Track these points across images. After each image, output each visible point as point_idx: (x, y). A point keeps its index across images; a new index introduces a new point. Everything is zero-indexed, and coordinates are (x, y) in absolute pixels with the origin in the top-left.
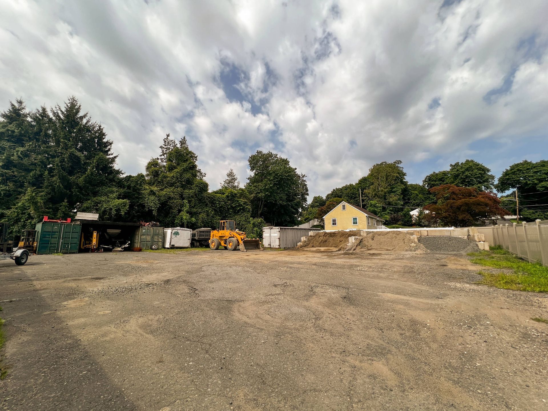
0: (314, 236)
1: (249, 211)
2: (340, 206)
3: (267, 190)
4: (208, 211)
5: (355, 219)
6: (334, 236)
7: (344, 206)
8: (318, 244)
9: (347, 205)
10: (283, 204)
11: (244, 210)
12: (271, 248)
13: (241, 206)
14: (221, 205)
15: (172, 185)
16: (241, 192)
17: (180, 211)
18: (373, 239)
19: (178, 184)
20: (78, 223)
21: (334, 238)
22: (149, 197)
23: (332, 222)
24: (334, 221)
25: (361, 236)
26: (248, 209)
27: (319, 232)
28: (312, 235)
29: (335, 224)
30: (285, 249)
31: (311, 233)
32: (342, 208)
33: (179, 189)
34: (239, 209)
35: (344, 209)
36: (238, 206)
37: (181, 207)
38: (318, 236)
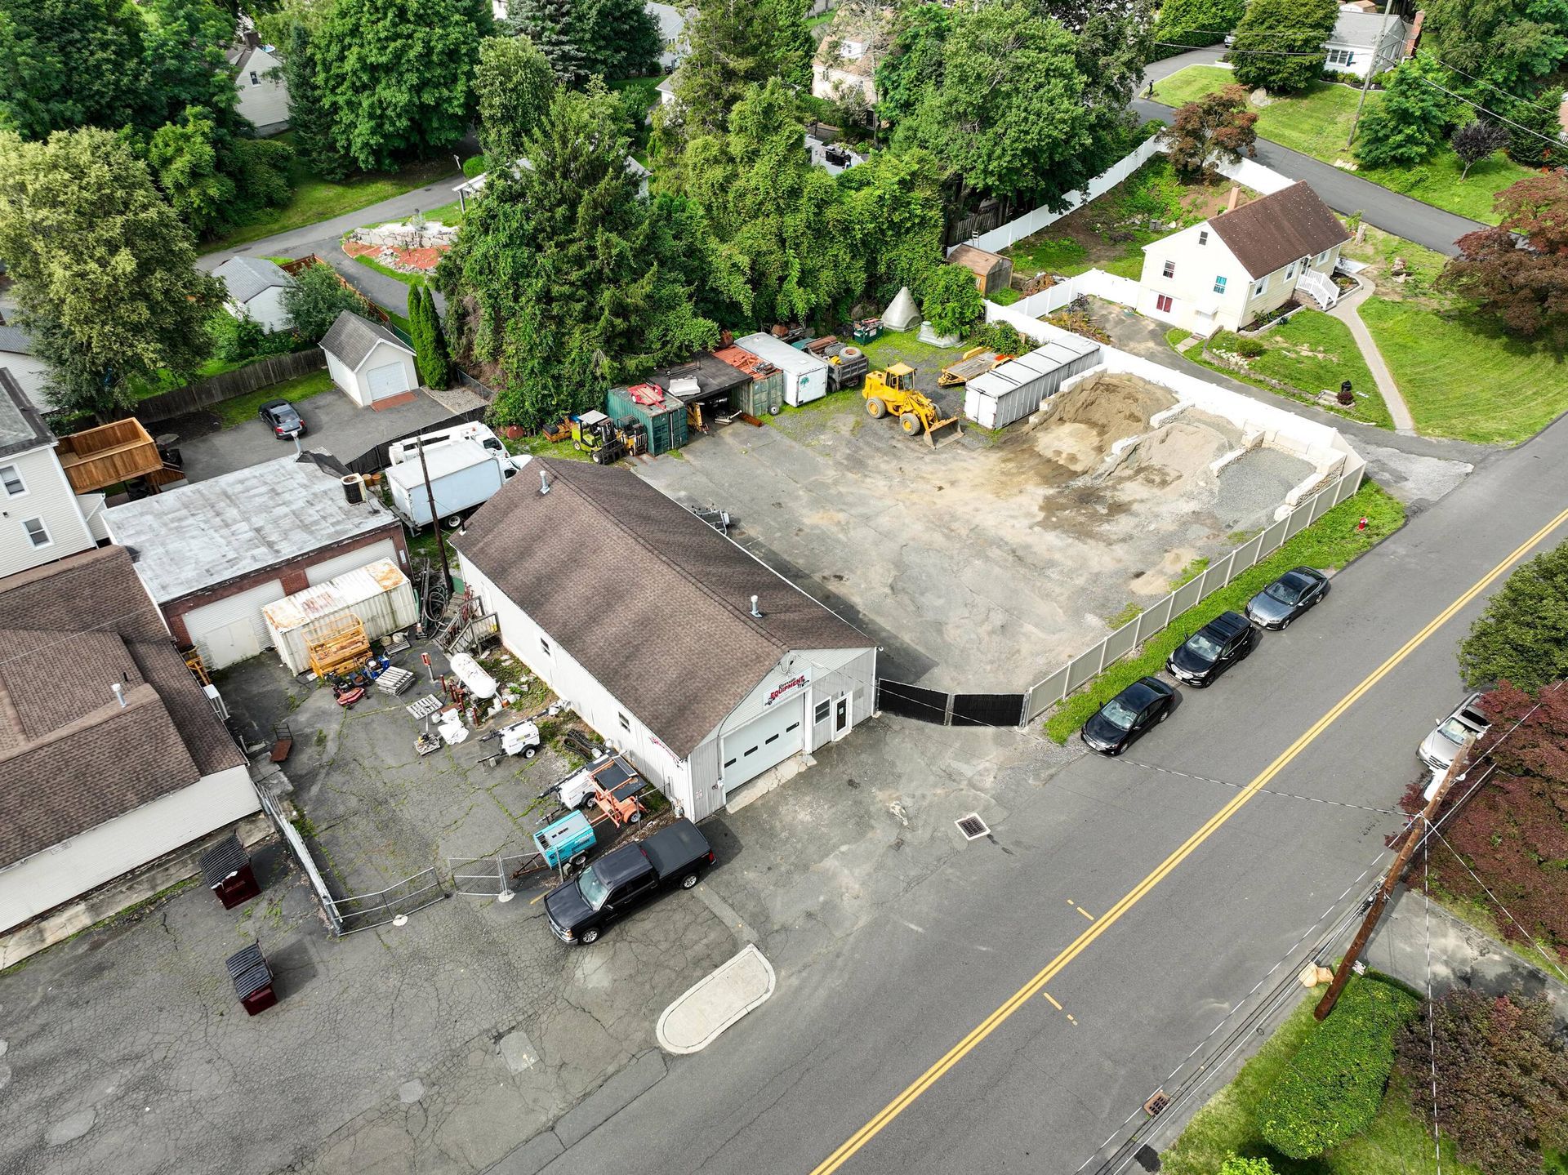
0: (1069, 393)
1: (935, 226)
2: (1195, 231)
4: (836, 256)
5: (1221, 279)
6: (1114, 391)
7: (1204, 235)
8: (1073, 411)
9: (1213, 235)
11: (923, 223)
12: (975, 424)
13: (917, 215)
14: (866, 231)
15: (756, 212)
16: (917, 167)
17: (782, 279)
19: (769, 206)
20: (681, 404)
21: (1112, 396)
22: (732, 278)
23: (1162, 269)
24: (1169, 266)
25: (1148, 428)
26: (933, 222)
27: (1084, 380)
28: (1066, 390)
29: (1171, 275)
30: (1004, 426)
31: (1065, 386)
32: (1198, 237)
33: (773, 221)
34: (909, 225)
35: (1203, 242)
36: (908, 219)
37: (783, 270)
38: (1079, 391)
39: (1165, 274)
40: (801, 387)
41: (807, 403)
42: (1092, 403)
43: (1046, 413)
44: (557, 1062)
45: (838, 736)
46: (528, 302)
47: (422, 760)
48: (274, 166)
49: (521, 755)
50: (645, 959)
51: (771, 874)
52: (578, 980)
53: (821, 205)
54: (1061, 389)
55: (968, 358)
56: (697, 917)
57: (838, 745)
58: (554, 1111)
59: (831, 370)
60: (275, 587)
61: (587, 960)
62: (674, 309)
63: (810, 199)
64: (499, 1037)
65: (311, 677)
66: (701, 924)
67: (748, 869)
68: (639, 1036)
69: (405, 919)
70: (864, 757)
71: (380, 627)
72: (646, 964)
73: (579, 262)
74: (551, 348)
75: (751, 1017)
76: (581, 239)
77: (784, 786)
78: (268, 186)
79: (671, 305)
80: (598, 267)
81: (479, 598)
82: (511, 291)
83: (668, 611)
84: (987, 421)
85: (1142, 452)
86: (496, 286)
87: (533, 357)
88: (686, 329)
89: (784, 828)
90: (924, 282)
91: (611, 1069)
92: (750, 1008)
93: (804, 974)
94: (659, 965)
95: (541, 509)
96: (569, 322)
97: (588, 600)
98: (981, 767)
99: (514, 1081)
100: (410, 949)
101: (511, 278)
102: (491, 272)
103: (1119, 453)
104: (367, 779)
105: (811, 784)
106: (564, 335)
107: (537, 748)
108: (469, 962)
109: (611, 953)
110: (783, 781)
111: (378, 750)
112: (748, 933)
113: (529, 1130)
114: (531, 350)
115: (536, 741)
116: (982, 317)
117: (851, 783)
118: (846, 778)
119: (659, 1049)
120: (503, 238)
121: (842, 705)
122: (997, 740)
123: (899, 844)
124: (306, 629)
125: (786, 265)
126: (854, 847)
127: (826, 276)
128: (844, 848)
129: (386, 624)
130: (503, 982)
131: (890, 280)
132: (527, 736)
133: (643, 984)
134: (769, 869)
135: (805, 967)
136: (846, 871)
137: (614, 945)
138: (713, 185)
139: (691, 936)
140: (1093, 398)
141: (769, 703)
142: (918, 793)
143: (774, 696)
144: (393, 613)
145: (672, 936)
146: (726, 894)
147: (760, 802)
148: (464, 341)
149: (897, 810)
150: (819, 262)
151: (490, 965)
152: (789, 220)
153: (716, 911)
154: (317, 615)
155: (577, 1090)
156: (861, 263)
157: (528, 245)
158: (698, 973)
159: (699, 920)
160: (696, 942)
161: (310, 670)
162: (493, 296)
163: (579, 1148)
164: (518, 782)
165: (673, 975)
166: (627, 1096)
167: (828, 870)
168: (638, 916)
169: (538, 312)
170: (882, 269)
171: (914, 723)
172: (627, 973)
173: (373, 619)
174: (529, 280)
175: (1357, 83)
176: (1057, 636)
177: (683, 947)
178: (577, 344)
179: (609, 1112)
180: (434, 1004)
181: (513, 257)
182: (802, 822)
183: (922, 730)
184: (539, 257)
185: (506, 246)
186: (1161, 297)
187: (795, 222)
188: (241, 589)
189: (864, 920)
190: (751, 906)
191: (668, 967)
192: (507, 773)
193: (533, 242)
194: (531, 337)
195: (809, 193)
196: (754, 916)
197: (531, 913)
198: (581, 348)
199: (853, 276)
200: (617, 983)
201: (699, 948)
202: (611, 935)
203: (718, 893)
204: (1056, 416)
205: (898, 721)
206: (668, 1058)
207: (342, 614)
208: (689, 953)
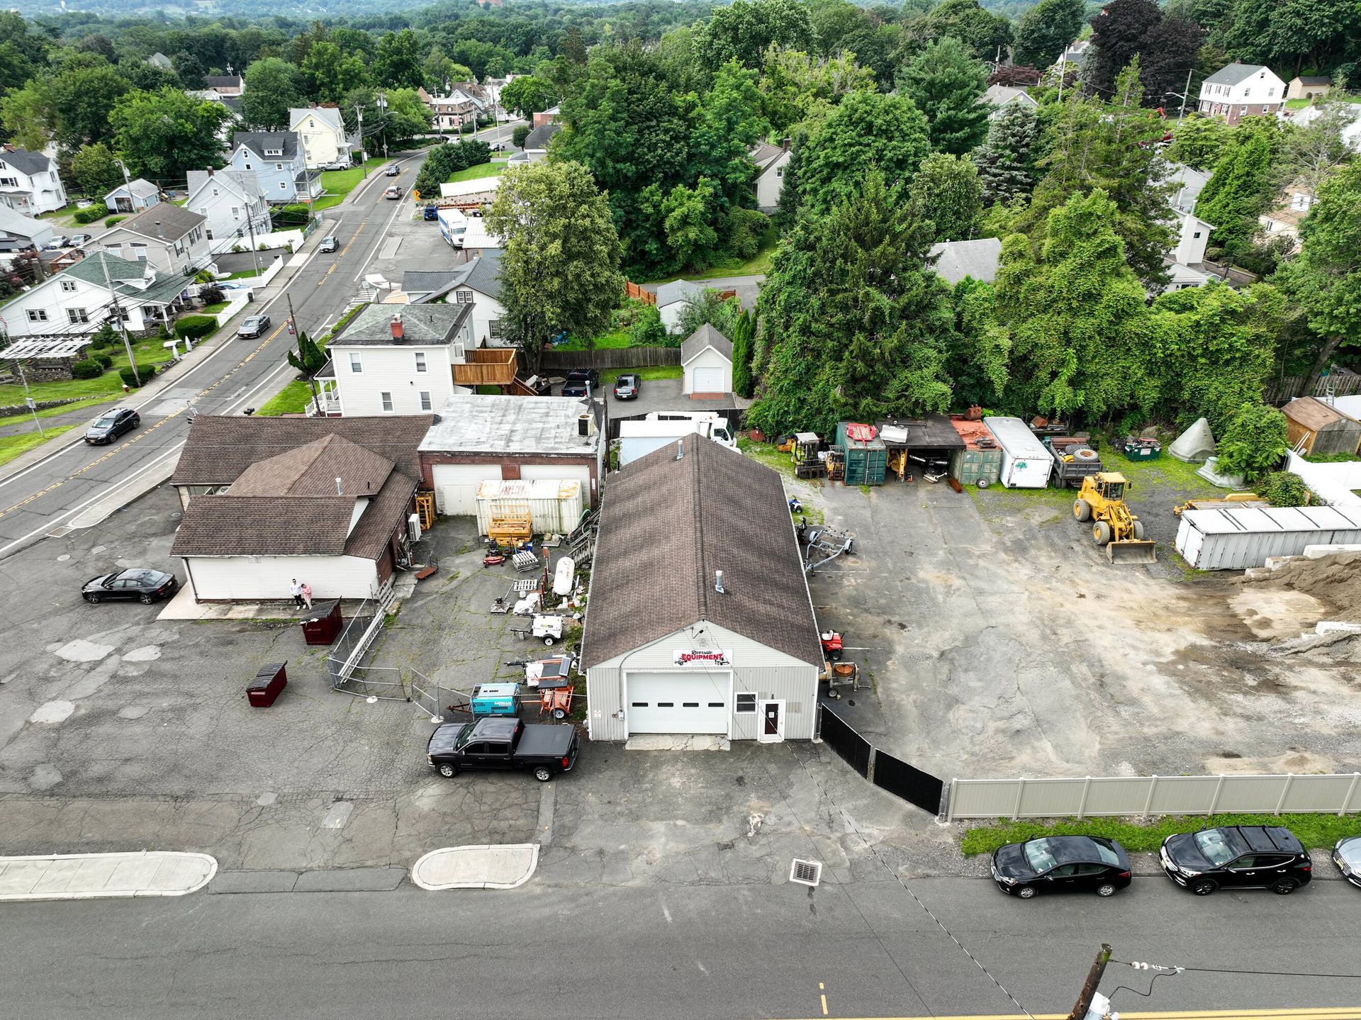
0: (1314, 560)
12: (1182, 558)
17: (1054, 375)
19: (1061, 305)
20: (883, 447)
22: (993, 358)
27: (1340, 553)
28: (1313, 555)
30: (1212, 570)
31: (1313, 550)
38: (1329, 562)
40: (1015, 470)
41: (1021, 488)
42: (1341, 581)
43: (1273, 571)
44: (348, 837)
45: (766, 738)
49: (543, 639)
50: (464, 808)
51: (606, 806)
52: (415, 796)
53: (1120, 315)
54: (1303, 554)
55: (1231, 500)
56: (526, 803)
57: (760, 746)
58: (314, 865)
59: (1058, 465)
60: (496, 470)
61: (430, 786)
63: (1109, 307)
64: (339, 800)
66: (523, 809)
68: (407, 854)
69: (374, 700)
70: (771, 765)
71: (546, 524)
72: (462, 812)
74: (802, 374)
75: (484, 893)
76: (852, 291)
77: (685, 752)
78: (742, 242)
79: (919, 365)
83: (666, 563)
84: (1191, 557)
88: (923, 391)
89: (651, 781)
91: (369, 863)
92: (487, 886)
93: (550, 890)
94: (468, 818)
95: (668, 468)
98: (867, 831)
99: (316, 831)
100: (357, 719)
103: (1327, 633)
104: (449, 611)
105: (707, 762)
107: (556, 641)
108: (375, 745)
110: (687, 748)
111: (473, 598)
112: (546, 837)
113: (288, 866)
115: (558, 635)
116: (1282, 467)
117: (740, 779)
118: (740, 773)
119: (408, 870)
121: (772, 708)
122: (909, 817)
123: (729, 846)
124: (494, 503)
125: (1061, 362)
126: (688, 826)
127: (1109, 384)
128: (680, 823)
130: (378, 768)
132: (551, 626)
133: (446, 823)
134: (609, 802)
135: (556, 886)
136: (662, 840)
137: (457, 787)
139: (508, 813)
140: (1345, 575)
141: (681, 664)
142: (787, 818)
143: (685, 658)
144: (560, 518)
145: (496, 805)
146: (560, 800)
147: (654, 753)
149: (753, 821)
150: (1104, 369)
151: (383, 754)
152: (1079, 322)
153: (542, 807)
155: (338, 861)
156: (1156, 382)
157: (805, 288)
158: (487, 840)
159: (525, 806)
160: (507, 819)
161: (489, 535)
163: (300, 896)
165: (468, 830)
166: (358, 886)
167: (650, 830)
168: (493, 779)
169: (799, 342)
170: (1185, 394)
171: (844, 764)
172: (445, 810)
173: (543, 516)
174: (799, 314)
176: (1069, 766)
177: (495, 817)
178: (825, 377)
179: (336, 888)
180: (333, 756)
182: (670, 785)
183: (844, 773)
184: (812, 298)
189: (637, 883)
190: (568, 820)
191: (472, 823)
194: (788, 361)
196: (563, 826)
198: (827, 382)
199: (1142, 393)
200: (432, 812)
201: (504, 824)
202: (462, 781)
203: (556, 797)
204: (1286, 579)
205: (830, 756)
206: (407, 881)
207: (522, 502)
208: (495, 823)
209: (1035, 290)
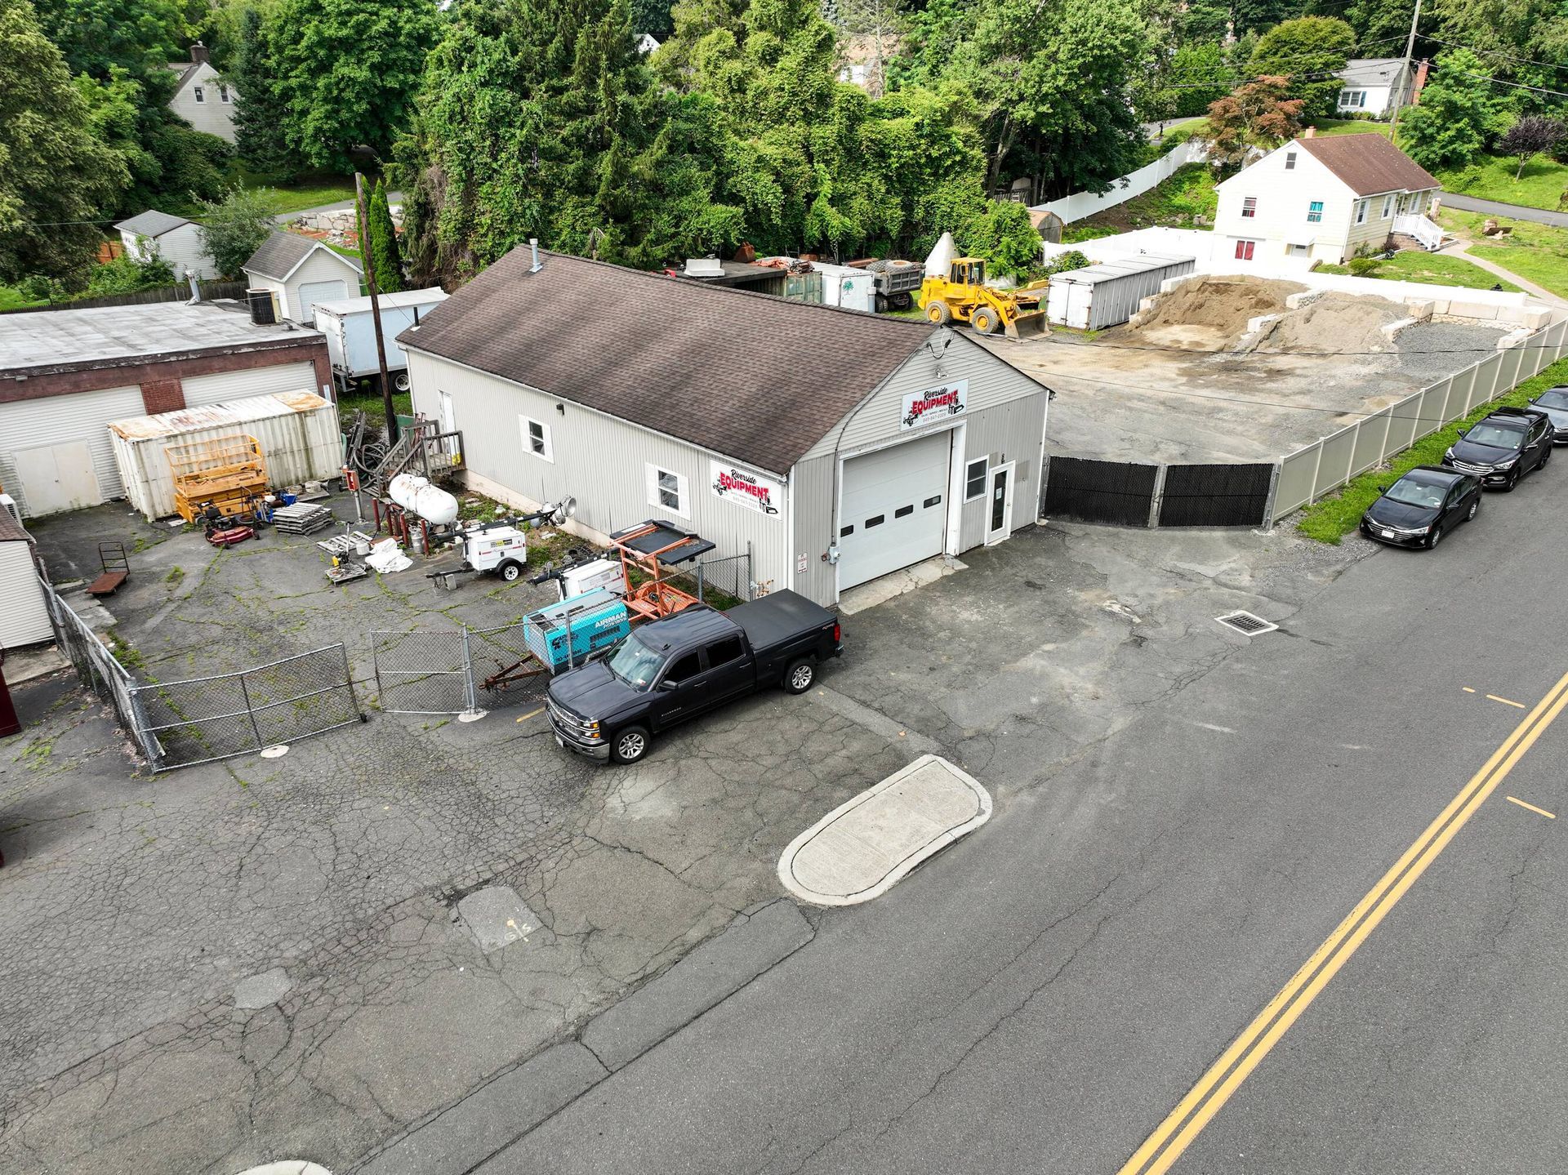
0: (1172, 294)
1: (977, 169)
2: (1279, 155)
3: (1044, 99)
4: (870, 185)
5: (1317, 205)
6: (1226, 291)
7: (1292, 157)
8: (1180, 312)
9: (1305, 157)
10: (1088, 131)
11: (964, 163)
12: (1066, 326)
13: (959, 152)
14: (903, 160)
15: (780, 117)
16: (956, 98)
17: (811, 198)
18: (1308, 321)
19: (794, 111)
21: (1224, 298)
22: (757, 176)
23: (1241, 207)
24: (1250, 201)
25: (1284, 308)
26: (974, 163)
27: (1187, 280)
28: (1169, 290)
29: (1252, 214)
30: (1099, 329)
31: (1167, 285)
32: (1285, 161)
33: (799, 129)
34: (949, 162)
35: (1290, 165)
36: (947, 155)
37: (812, 188)
38: (1183, 292)
39: (1245, 213)
40: (844, 293)
42: (1201, 306)
43: (1149, 312)
44: (581, 926)
45: (993, 538)
46: (508, 160)
47: (336, 590)
48: (212, 161)
49: (495, 575)
50: (736, 778)
51: (936, 674)
52: (613, 809)
53: (855, 119)
54: (1162, 291)
55: (1034, 288)
56: (822, 724)
57: (995, 549)
58: (578, 1007)
59: (877, 283)
60: (130, 398)
61: (626, 784)
62: (688, 193)
63: (842, 109)
64: (456, 896)
65: (173, 523)
66: (832, 733)
67: (897, 668)
68: (745, 883)
69: (282, 750)
70: (1038, 560)
71: (287, 471)
72: (741, 785)
73: (572, 113)
74: (536, 222)
75: (962, 848)
76: (578, 87)
77: (926, 588)
78: (202, 177)
79: (685, 189)
80: (597, 123)
81: (436, 423)
82: (488, 143)
83: (734, 331)
84: (1079, 320)
85: (1285, 331)
86: (470, 135)
87: (513, 232)
88: (704, 218)
89: (941, 628)
90: (967, 230)
91: (694, 935)
92: (957, 833)
93: (1043, 790)
94: (764, 785)
95: (530, 285)
96: (559, 194)
97: (604, 348)
98: (1225, 567)
99: (491, 963)
100: (289, 786)
101: (489, 124)
102: (464, 119)
103: (1258, 329)
104: (242, 610)
105: (968, 586)
106: (552, 210)
108: (400, 795)
109: (672, 773)
110: (921, 584)
111: (266, 583)
112: (919, 742)
113: (525, 1042)
114: (510, 221)
115: (522, 559)
116: (1039, 256)
117: (1029, 584)
118: (1020, 580)
119: (791, 900)
120: (481, 72)
121: (1001, 480)
122: (1233, 542)
123: (1139, 641)
124: (172, 445)
125: (814, 182)
126: (1064, 645)
127: (859, 203)
128: (1049, 647)
129: (295, 467)
130: (465, 820)
131: (928, 229)
132: (508, 542)
133: (740, 810)
134: (932, 669)
135: (1039, 781)
136: (1062, 670)
137: (676, 763)
138: (730, 80)
139: (814, 747)
140: (1201, 301)
141: (909, 422)
142: (1141, 592)
143: (917, 409)
144: (307, 450)
145: (782, 749)
146: (866, 698)
147: (892, 604)
148: (425, 240)
149: (1116, 608)
150: (852, 187)
151: (440, 798)
152: (817, 131)
153: (852, 716)
154: (191, 428)
155: (625, 967)
156: (897, 200)
157: (511, 88)
158: (841, 793)
159: (827, 728)
160: (829, 755)
161: (177, 516)
162: (467, 149)
163: (641, 1068)
164: (490, 602)
165: (795, 798)
166: (738, 974)
167: (1032, 670)
168: (714, 729)
169: (521, 172)
170: (919, 213)
171: (1099, 529)
172: (704, 797)
173: (276, 454)
174: (512, 130)
175: (1372, 118)
177: (807, 763)
178: (569, 221)
179: (700, 1004)
180: (327, 855)
181: (494, 97)
182: (969, 622)
183: (1115, 535)
184: (525, 104)
185: (484, 84)
186: (1240, 243)
187: (826, 132)
188: (77, 389)
189: (1121, 723)
190: (914, 709)
191: (783, 787)
192: (473, 595)
193: (517, 82)
194: (511, 204)
195: (840, 101)
196: (923, 722)
197: (517, 732)
198: (574, 228)
199: (889, 212)
200: (687, 812)
201: (835, 762)
202: (669, 751)
203: (852, 698)
204: (1161, 318)
205: (1076, 528)
206: (808, 912)
207: (230, 432)
208: (817, 768)
209: (764, 93)
